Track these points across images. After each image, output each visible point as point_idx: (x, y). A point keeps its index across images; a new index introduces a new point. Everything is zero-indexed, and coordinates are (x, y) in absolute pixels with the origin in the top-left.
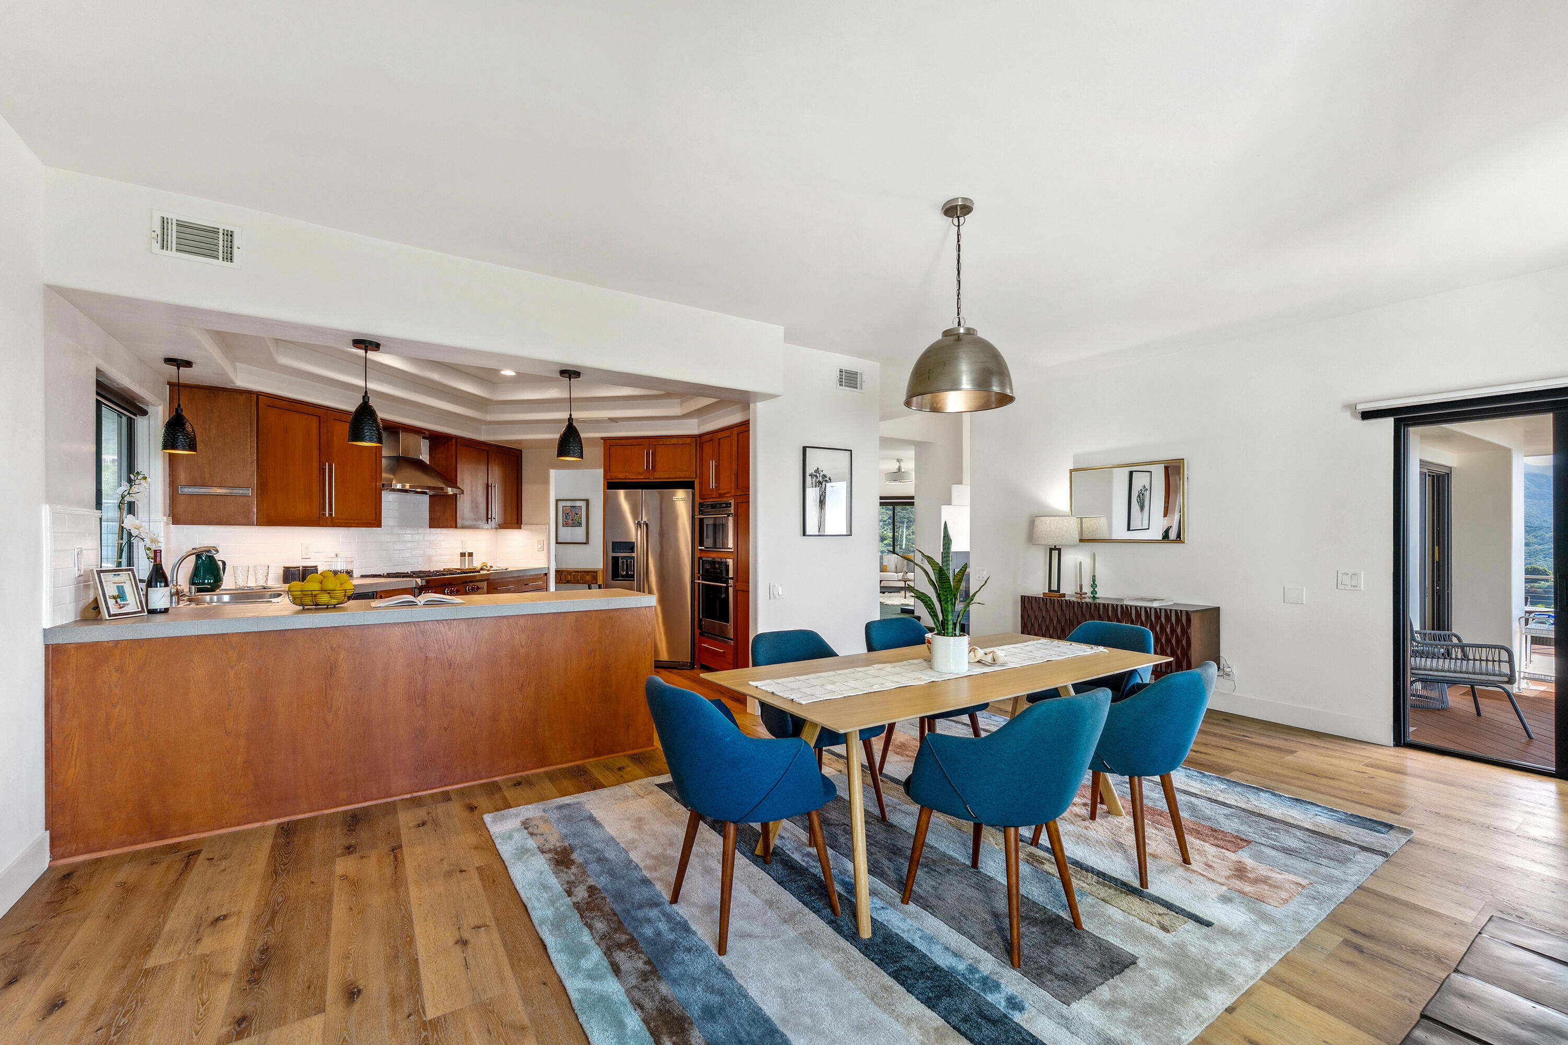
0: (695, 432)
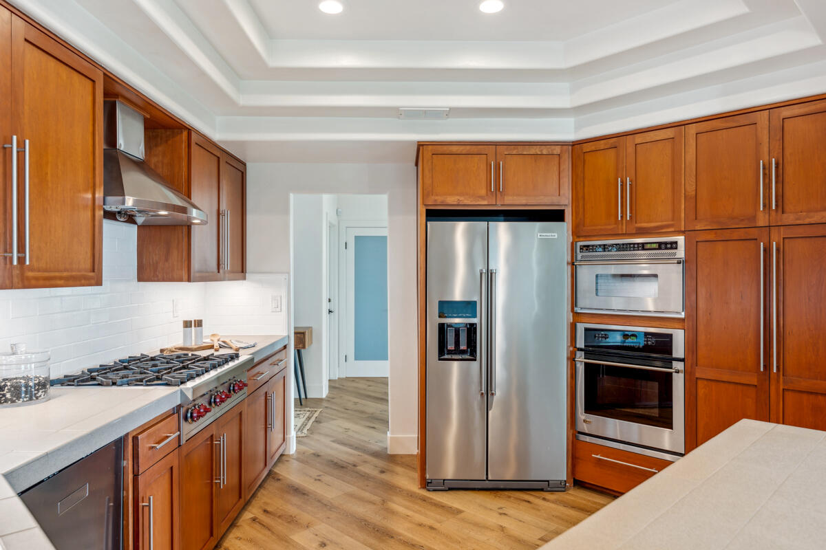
0: (571, 136)
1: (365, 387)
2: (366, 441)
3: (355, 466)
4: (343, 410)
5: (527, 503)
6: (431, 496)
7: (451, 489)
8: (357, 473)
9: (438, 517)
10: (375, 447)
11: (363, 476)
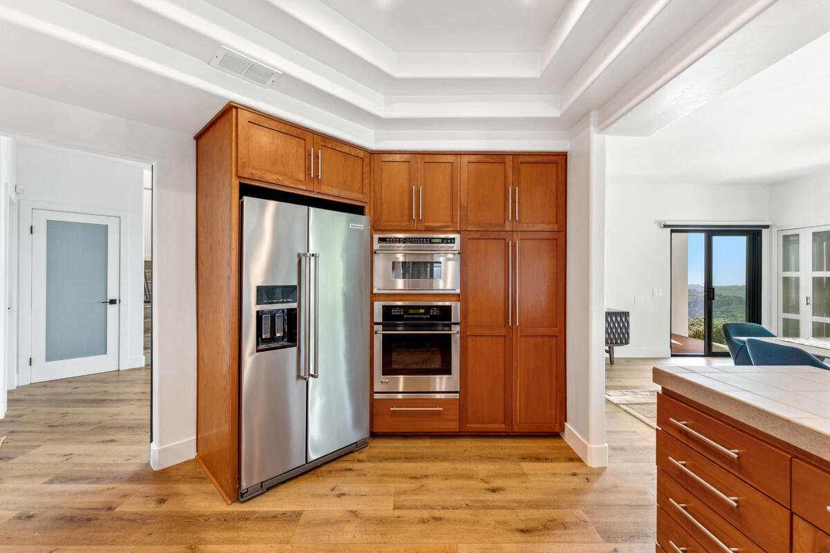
0: (372, 145)
1: (70, 390)
2: (110, 464)
3: (110, 509)
4: (48, 429)
5: (349, 472)
6: (251, 509)
7: (268, 489)
8: (120, 519)
9: (280, 534)
10: (132, 467)
11: (134, 520)
